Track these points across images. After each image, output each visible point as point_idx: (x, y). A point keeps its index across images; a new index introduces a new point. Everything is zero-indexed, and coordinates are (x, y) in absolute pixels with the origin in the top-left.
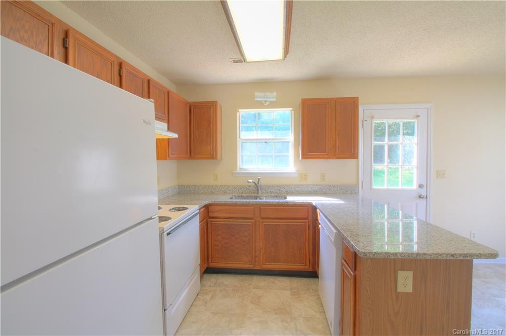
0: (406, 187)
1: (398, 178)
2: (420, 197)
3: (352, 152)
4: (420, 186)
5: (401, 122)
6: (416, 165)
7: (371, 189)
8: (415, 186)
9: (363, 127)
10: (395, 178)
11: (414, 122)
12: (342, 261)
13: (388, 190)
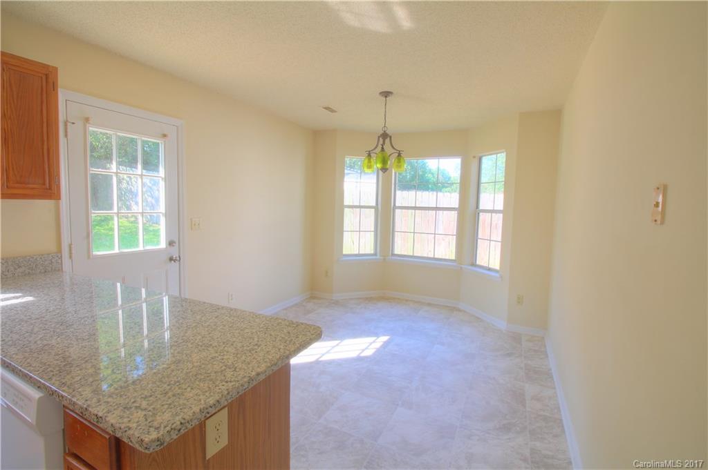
0: (149, 247)
1: (112, 230)
2: (171, 259)
3: (44, 184)
4: (171, 243)
5: (140, 139)
6: (164, 212)
7: (89, 257)
8: (163, 244)
9: (66, 136)
10: (108, 229)
11: (158, 143)
12: (65, 460)
13: (121, 256)
